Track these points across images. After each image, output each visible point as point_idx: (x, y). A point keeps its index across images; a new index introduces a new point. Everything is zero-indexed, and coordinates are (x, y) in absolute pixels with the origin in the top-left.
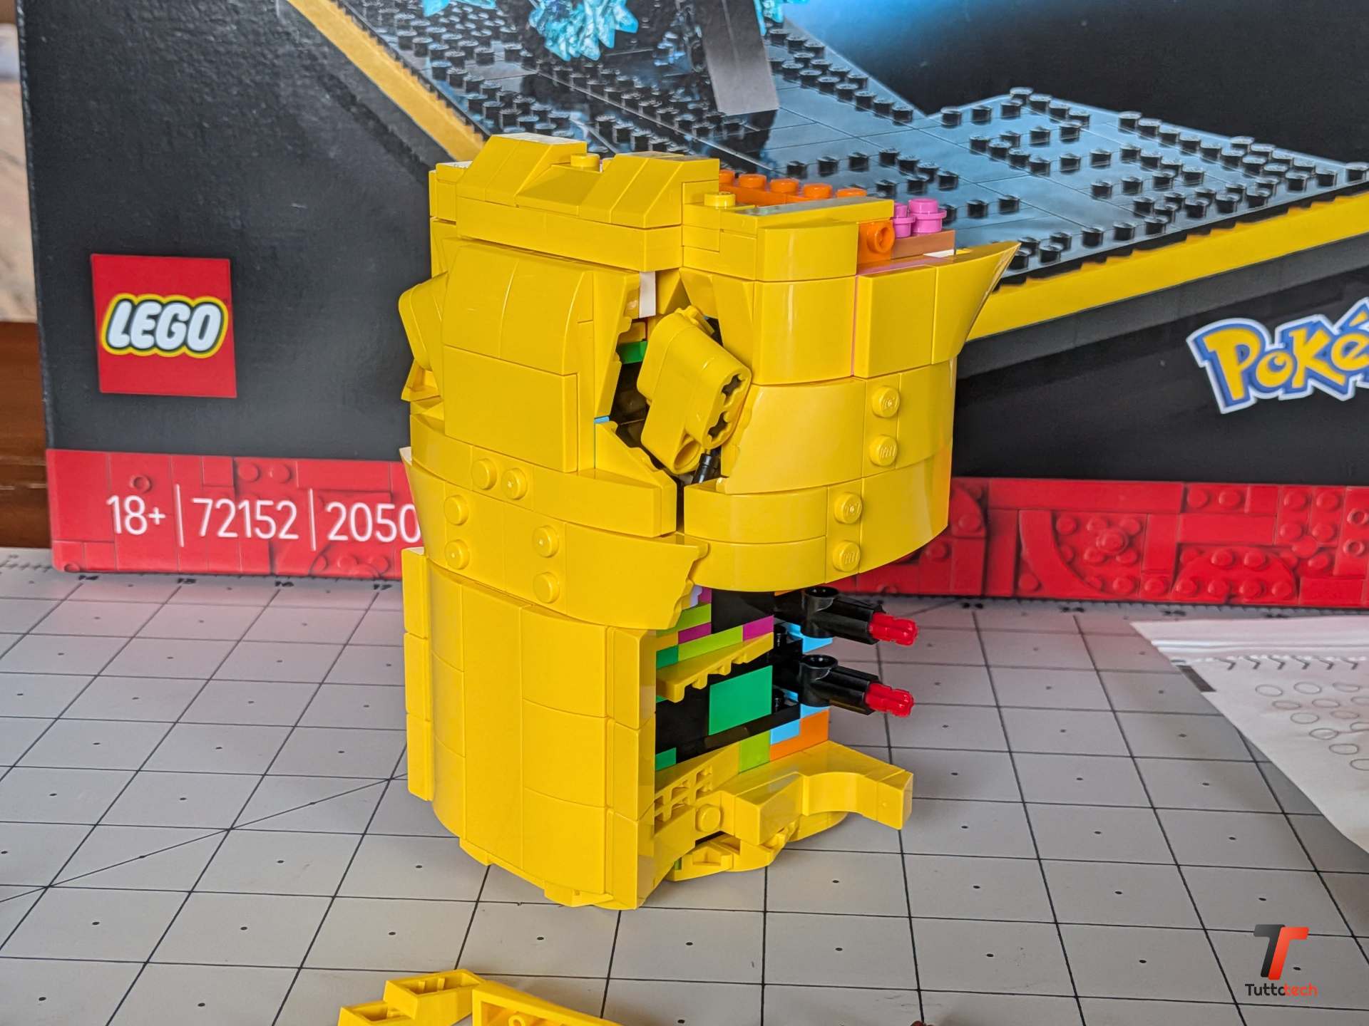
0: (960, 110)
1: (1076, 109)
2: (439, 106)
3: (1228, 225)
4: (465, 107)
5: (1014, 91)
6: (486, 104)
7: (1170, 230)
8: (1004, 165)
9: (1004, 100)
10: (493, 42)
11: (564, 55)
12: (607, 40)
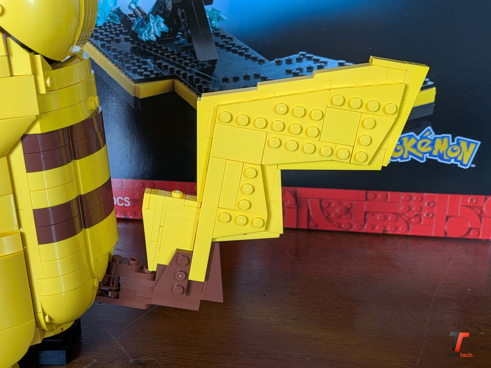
0: (281, 59)
1: (323, 59)
5: (300, 53)
6: (119, 57)
9: (297, 56)
10: (120, 35)
11: (144, 40)
12: (159, 35)
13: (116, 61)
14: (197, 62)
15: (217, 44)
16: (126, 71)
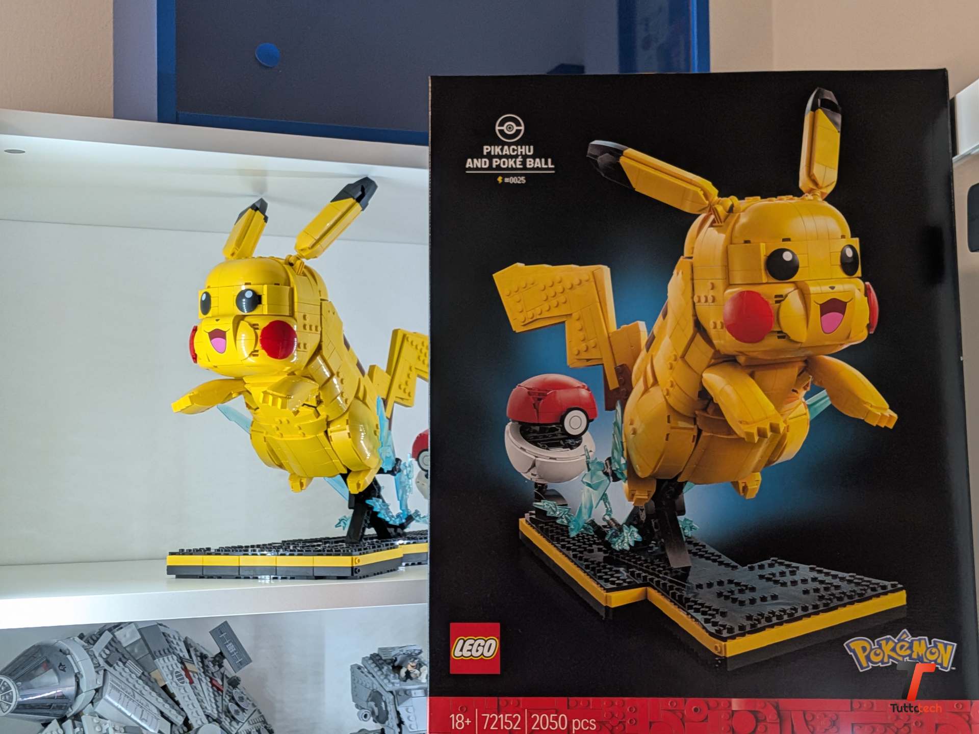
0: (754, 565)
1: (794, 564)
2: (574, 567)
3: (852, 603)
4: (583, 567)
5: (772, 559)
6: (591, 566)
7: (832, 605)
8: (771, 583)
9: (769, 561)
10: (593, 546)
11: (617, 549)
12: (632, 544)
13: (588, 571)
14: (671, 569)
15: (690, 552)
16: (598, 580)
